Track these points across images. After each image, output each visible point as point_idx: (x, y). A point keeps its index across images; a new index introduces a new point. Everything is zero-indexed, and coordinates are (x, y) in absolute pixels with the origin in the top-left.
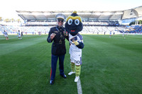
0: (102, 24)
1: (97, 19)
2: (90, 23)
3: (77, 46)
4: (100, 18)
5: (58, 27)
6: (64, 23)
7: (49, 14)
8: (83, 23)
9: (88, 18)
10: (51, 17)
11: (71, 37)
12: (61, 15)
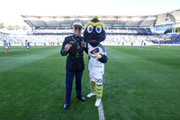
0: (130, 32)
1: (123, 26)
2: (114, 31)
3: (99, 60)
4: (127, 24)
5: (74, 36)
6: (83, 31)
7: (63, 20)
8: (107, 31)
9: (112, 25)
10: (65, 23)
11: (91, 48)
12: (79, 21)
